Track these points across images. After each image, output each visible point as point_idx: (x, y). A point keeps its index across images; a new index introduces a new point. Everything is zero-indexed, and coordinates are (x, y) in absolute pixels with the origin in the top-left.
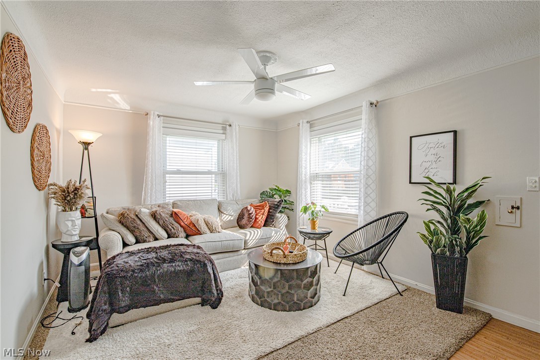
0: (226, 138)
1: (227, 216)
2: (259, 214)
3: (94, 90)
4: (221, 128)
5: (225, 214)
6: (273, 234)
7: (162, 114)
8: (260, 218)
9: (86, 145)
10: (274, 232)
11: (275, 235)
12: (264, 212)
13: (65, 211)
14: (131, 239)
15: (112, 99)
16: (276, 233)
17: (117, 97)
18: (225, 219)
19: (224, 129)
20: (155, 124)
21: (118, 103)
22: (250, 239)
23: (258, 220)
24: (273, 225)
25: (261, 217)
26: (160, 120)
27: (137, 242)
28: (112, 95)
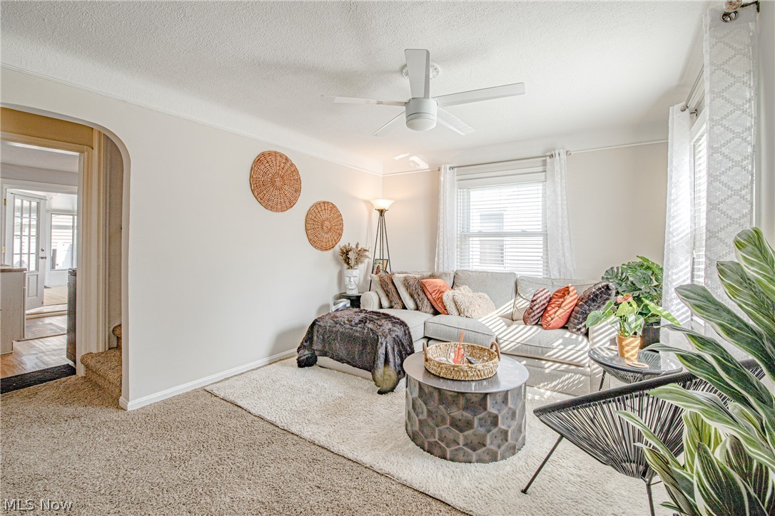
0: (546, 178)
1: (524, 301)
2: (553, 306)
3: (397, 158)
4: (540, 164)
5: (522, 297)
6: (555, 345)
7: (456, 165)
8: (550, 313)
9: (382, 212)
10: (561, 341)
11: (561, 347)
12: (563, 302)
13: (349, 268)
14: (385, 303)
15: (413, 161)
16: (565, 344)
17: (415, 158)
18: (520, 304)
19: (545, 163)
20: (447, 177)
21: (418, 165)
22: (505, 338)
23: (547, 315)
24: (579, 329)
25: (554, 310)
26: (454, 173)
27: (391, 307)
28: (412, 158)
